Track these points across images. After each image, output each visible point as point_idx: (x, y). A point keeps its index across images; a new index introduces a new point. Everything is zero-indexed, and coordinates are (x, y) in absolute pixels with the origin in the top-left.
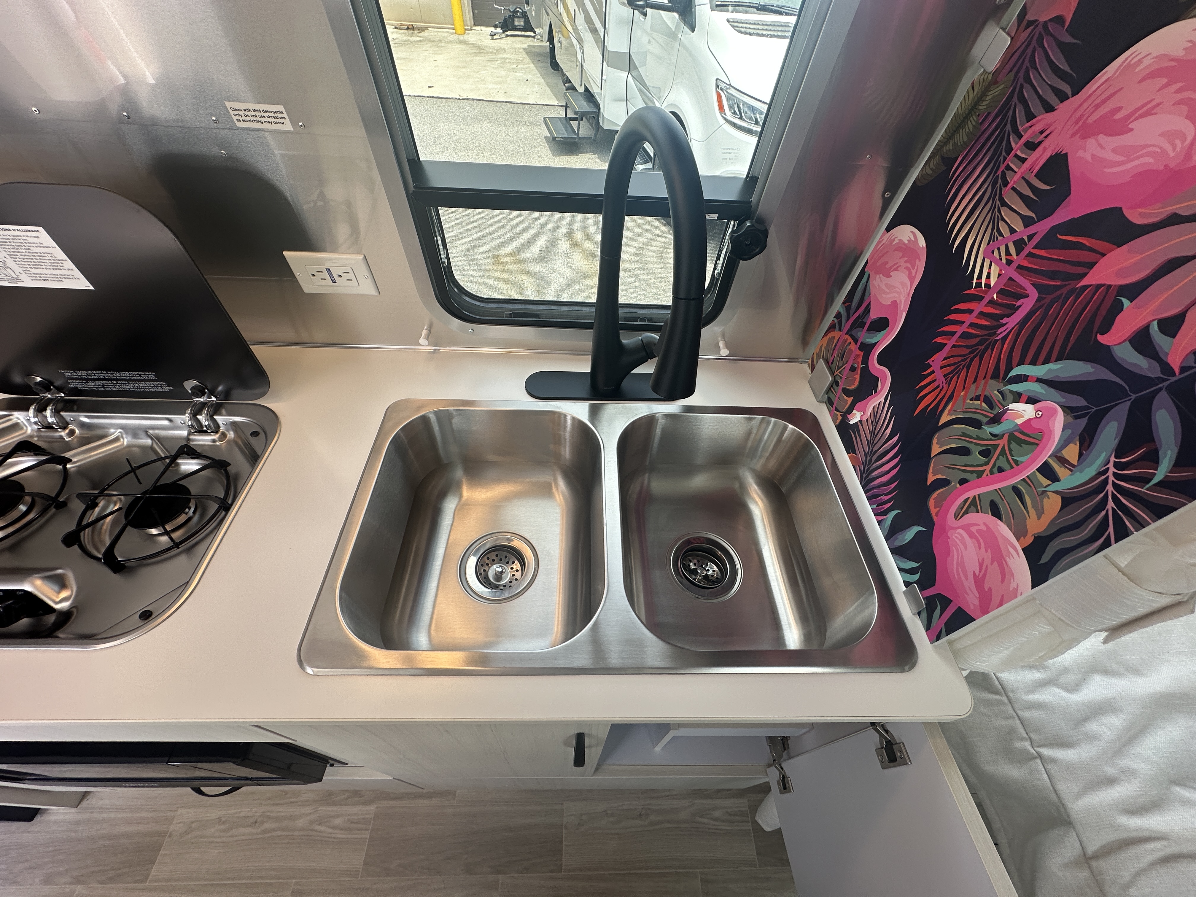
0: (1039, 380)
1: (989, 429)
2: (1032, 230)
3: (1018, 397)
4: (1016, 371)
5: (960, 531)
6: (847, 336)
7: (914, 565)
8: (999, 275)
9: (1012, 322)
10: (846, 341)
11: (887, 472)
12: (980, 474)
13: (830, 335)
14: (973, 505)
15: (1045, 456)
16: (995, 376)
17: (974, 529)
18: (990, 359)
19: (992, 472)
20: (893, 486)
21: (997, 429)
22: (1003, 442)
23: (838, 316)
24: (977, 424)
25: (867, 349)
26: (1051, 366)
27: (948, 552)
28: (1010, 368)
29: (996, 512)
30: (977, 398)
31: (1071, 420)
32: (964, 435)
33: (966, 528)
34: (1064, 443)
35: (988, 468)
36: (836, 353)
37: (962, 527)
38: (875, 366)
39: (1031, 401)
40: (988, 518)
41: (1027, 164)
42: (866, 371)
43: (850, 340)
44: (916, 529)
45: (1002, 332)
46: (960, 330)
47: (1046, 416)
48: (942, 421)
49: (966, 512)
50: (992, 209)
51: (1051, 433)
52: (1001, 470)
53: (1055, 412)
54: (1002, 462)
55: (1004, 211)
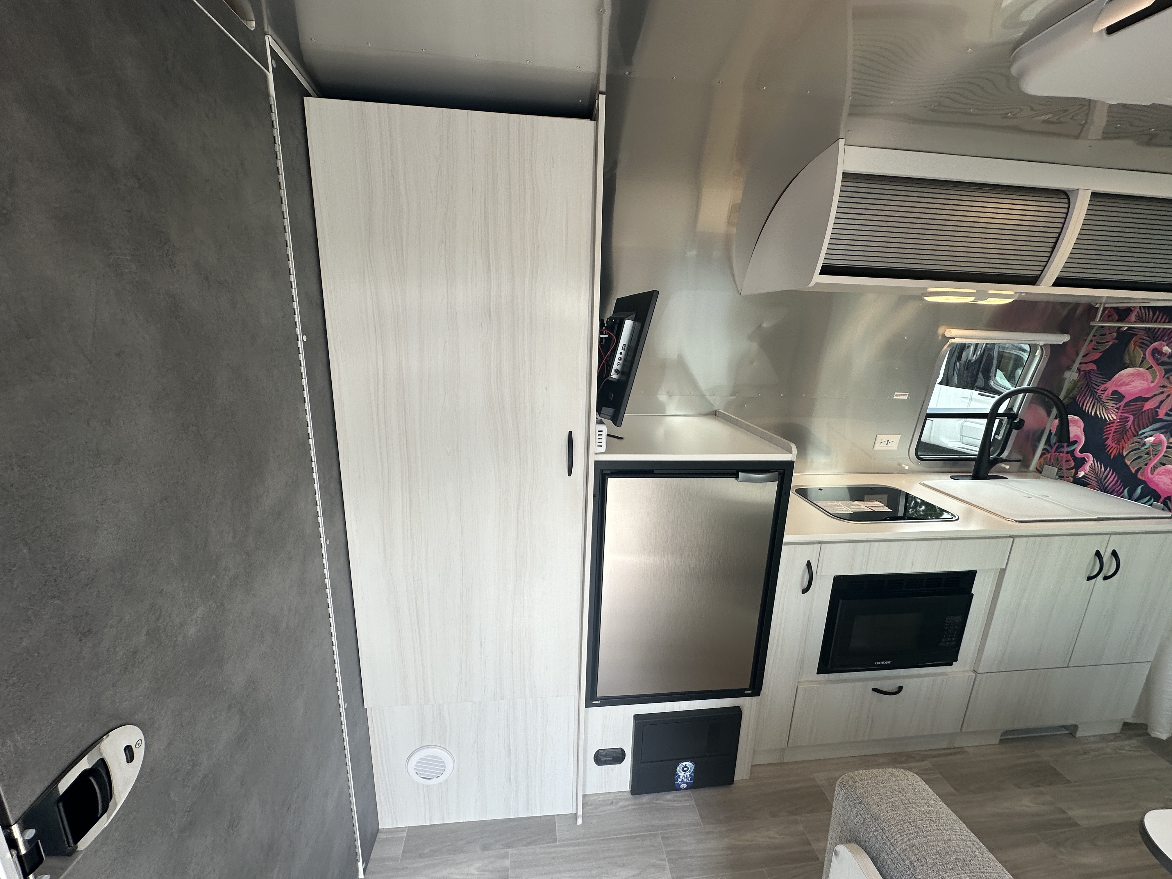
0: (1149, 431)
1: (1143, 448)
2: (1119, 404)
3: (1146, 437)
4: (1140, 432)
5: (1157, 476)
6: (1055, 453)
7: (1148, 498)
8: (1116, 416)
9: (1130, 423)
10: (1056, 455)
11: (1113, 480)
12: (1150, 459)
13: (1044, 456)
14: (1155, 468)
15: (1166, 445)
16: (1135, 436)
17: (1160, 473)
18: (1130, 433)
19: (1154, 457)
20: (1119, 482)
21: (1146, 447)
22: (1151, 448)
23: (1044, 449)
24: (1138, 449)
26: (1150, 427)
27: (1157, 485)
28: (1138, 433)
29: (1164, 464)
30: (1133, 443)
31: (1165, 434)
32: (1136, 453)
33: (1158, 474)
34: (1168, 440)
35: (1152, 456)
36: (1052, 461)
37: (1156, 475)
39: (1151, 436)
40: (1163, 467)
41: (1105, 394)
42: (1075, 459)
43: (1058, 454)
44: (1140, 487)
45: (1128, 427)
46: (1113, 431)
47: (1158, 437)
48: (1125, 454)
49: (1154, 470)
50: (1101, 404)
51: (1163, 440)
52: (1156, 455)
53: (1160, 435)
54: (1154, 453)
55: (1105, 404)
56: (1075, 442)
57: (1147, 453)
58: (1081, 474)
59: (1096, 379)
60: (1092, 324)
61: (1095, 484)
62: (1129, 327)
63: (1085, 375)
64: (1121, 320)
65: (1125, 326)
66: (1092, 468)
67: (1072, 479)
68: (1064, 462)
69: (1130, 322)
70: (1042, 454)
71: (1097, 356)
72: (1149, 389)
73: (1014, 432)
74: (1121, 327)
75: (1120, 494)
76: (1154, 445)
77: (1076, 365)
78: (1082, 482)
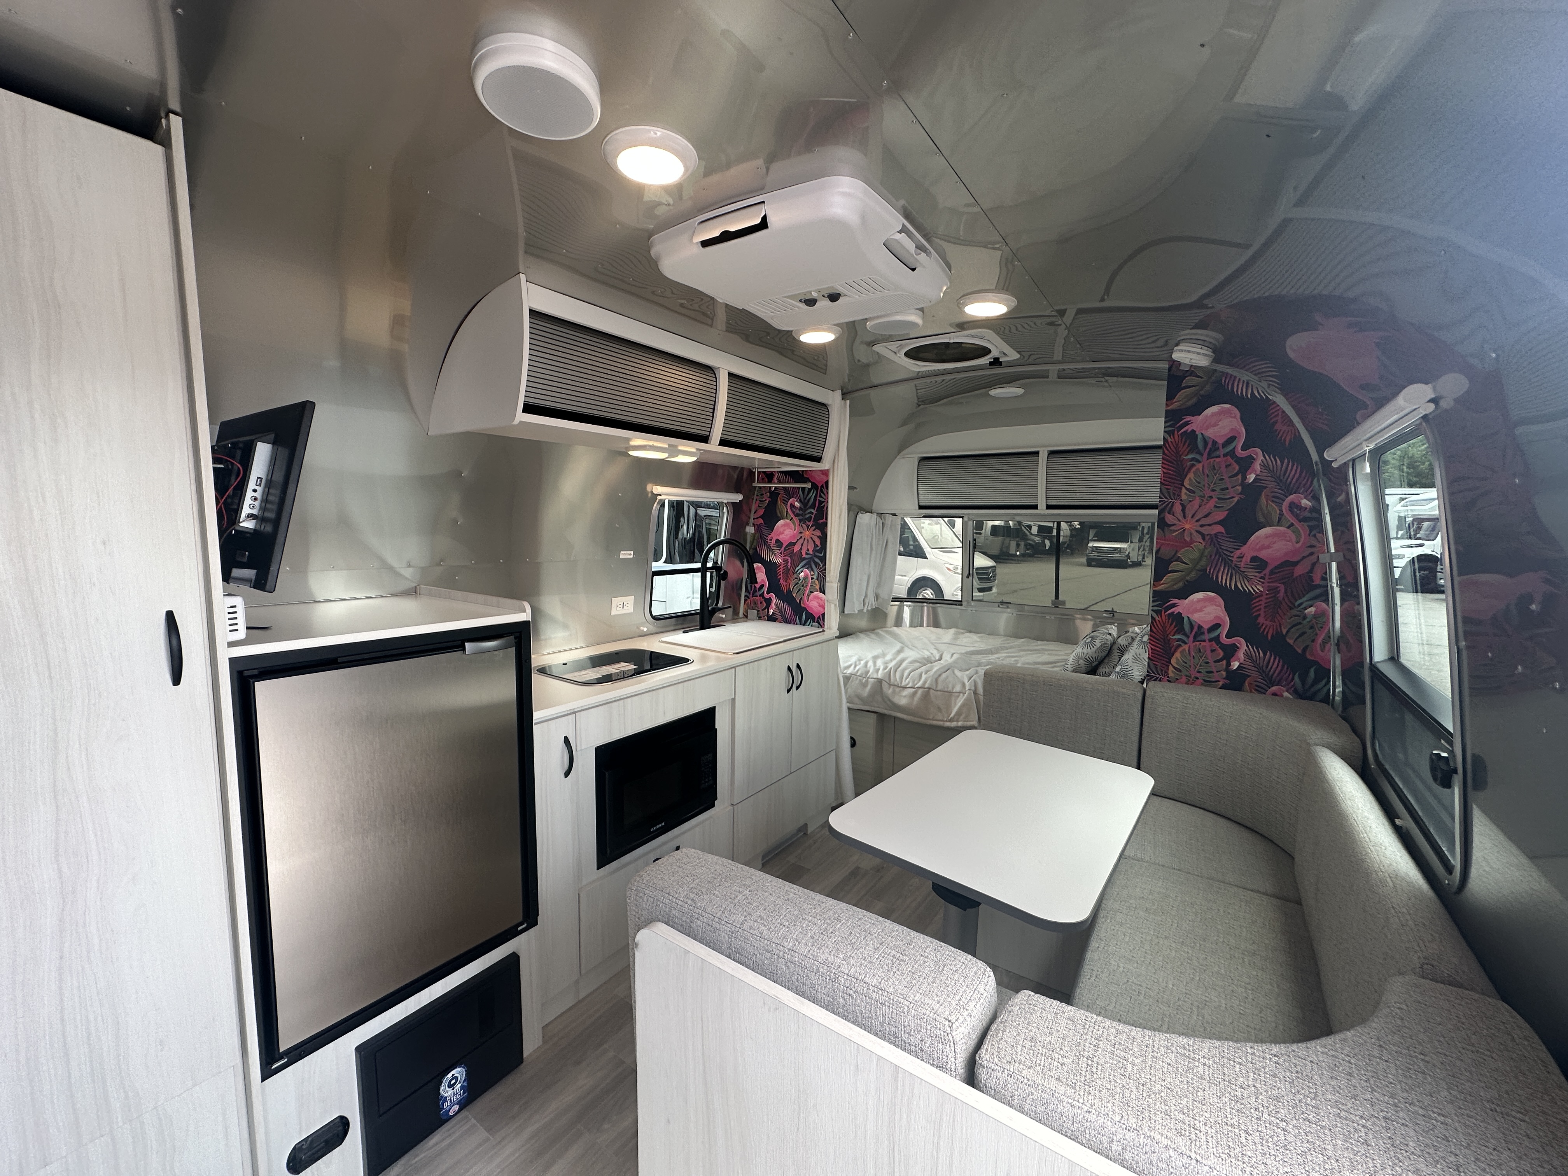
25: (762, 595)
33: (811, 601)
38: (767, 596)
56: (762, 586)
57: (803, 586)
58: (771, 611)
59: (765, 532)
60: (754, 485)
61: (780, 618)
62: (776, 488)
63: (758, 528)
64: (770, 481)
65: (773, 486)
66: (776, 605)
67: (766, 617)
68: (759, 604)
69: (775, 483)
70: (745, 600)
71: (761, 512)
72: (794, 536)
73: (723, 583)
74: (770, 487)
75: (795, 623)
76: (806, 577)
77: (751, 521)
78: (772, 619)
